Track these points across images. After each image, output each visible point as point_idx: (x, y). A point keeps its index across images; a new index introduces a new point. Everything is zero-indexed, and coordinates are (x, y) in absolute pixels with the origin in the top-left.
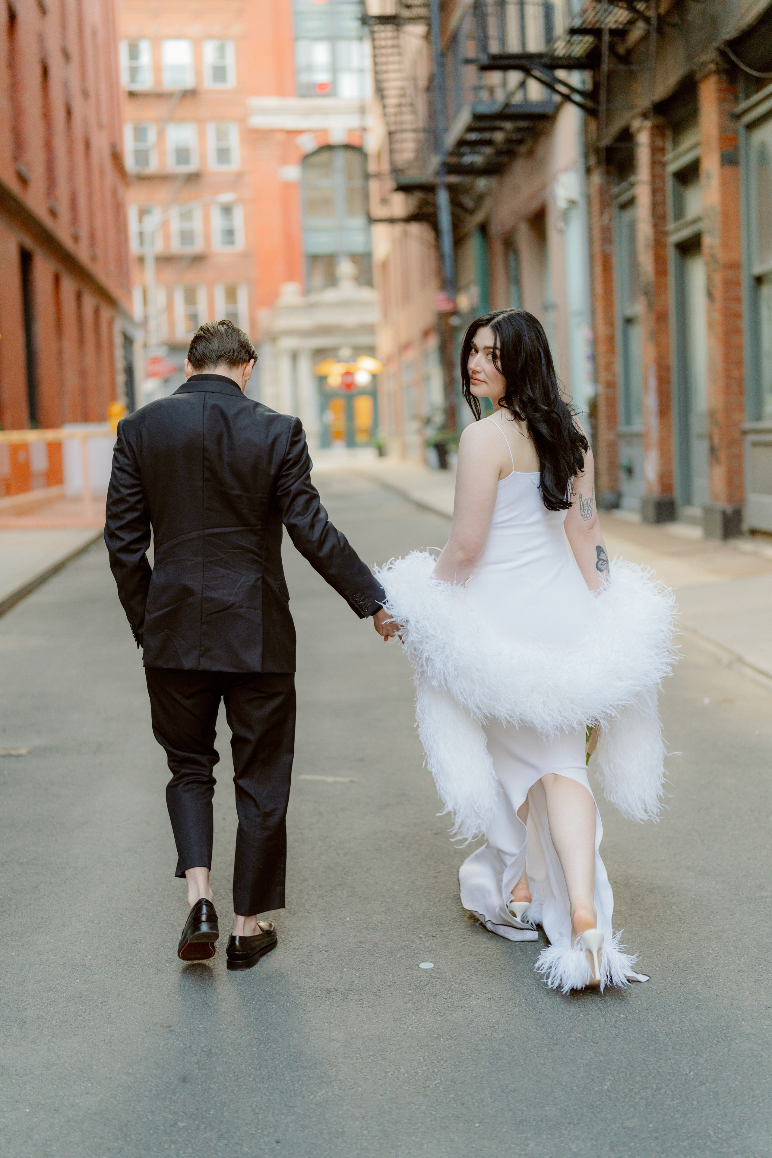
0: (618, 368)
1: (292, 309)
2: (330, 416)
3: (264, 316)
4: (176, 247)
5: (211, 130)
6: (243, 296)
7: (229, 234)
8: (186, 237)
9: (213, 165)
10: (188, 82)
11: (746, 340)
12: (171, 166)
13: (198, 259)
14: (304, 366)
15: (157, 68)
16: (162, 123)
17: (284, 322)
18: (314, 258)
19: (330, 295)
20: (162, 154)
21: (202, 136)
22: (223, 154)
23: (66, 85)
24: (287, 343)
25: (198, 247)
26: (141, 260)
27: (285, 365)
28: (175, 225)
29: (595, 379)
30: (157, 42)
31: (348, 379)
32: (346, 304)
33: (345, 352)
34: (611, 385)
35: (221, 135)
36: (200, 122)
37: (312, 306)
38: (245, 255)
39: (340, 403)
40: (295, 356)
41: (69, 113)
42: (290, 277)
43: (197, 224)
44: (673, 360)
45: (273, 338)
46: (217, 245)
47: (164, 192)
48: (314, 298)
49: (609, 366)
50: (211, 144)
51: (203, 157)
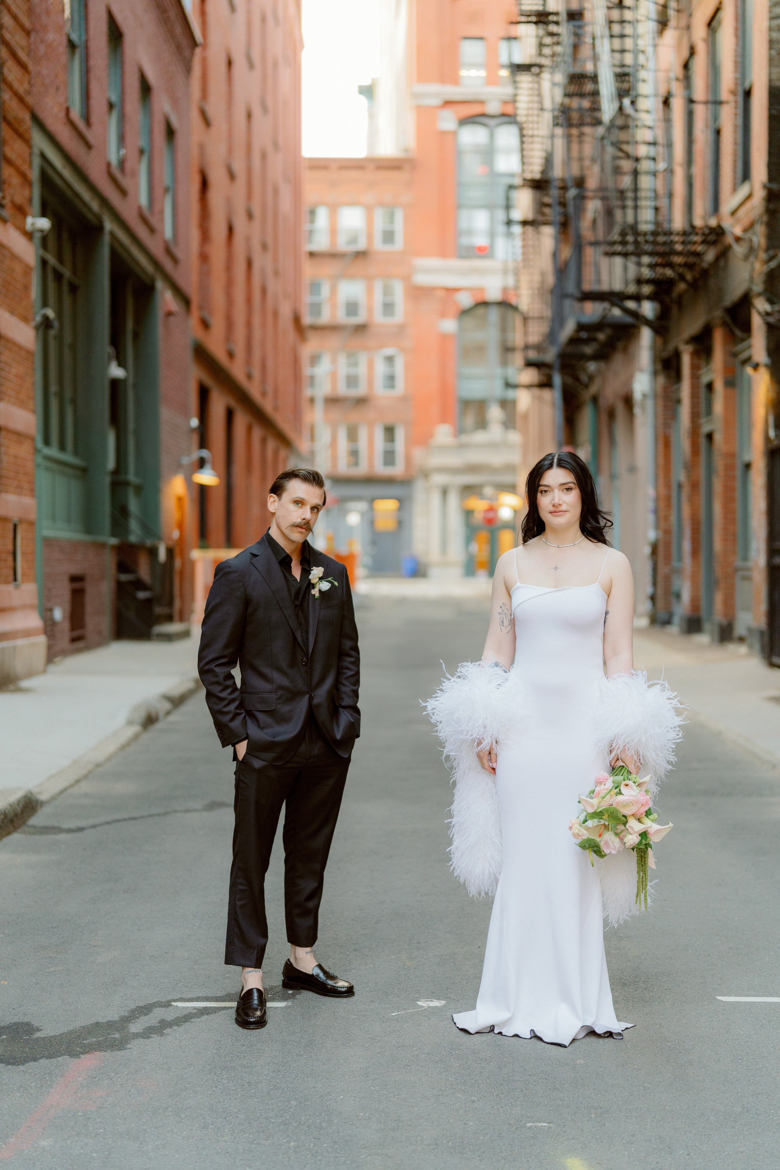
0: (673, 519)
1: (444, 449)
2: (474, 547)
3: (418, 454)
4: (342, 390)
5: (378, 287)
6: (400, 435)
7: (391, 379)
8: (352, 381)
9: (379, 317)
10: (361, 245)
11: (738, 506)
12: (342, 317)
13: (361, 401)
14: (453, 500)
15: (333, 232)
16: (335, 279)
17: (436, 460)
18: (466, 404)
19: (480, 437)
20: (334, 307)
21: (370, 291)
22: (388, 308)
23: (248, 240)
24: (438, 479)
25: (361, 390)
26: (312, 400)
27: (436, 498)
28: (343, 369)
29: (657, 526)
30: (333, 209)
31: (491, 515)
32: (493, 446)
33: (488, 491)
34: (667, 532)
35: (387, 291)
36: (369, 279)
37: (462, 447)
38: (404, 399)
39: (484, 534)
40: (445, 492)
41: (249, 264)
42: (444, 420)
43: (362, 370)
44: (702, 516)
45: (426, 474)
46: (380, 389)
47: (333, 341)
48: (465, 439)
49: (666, 518)
50: (378, 297)
51: (370, 310)
